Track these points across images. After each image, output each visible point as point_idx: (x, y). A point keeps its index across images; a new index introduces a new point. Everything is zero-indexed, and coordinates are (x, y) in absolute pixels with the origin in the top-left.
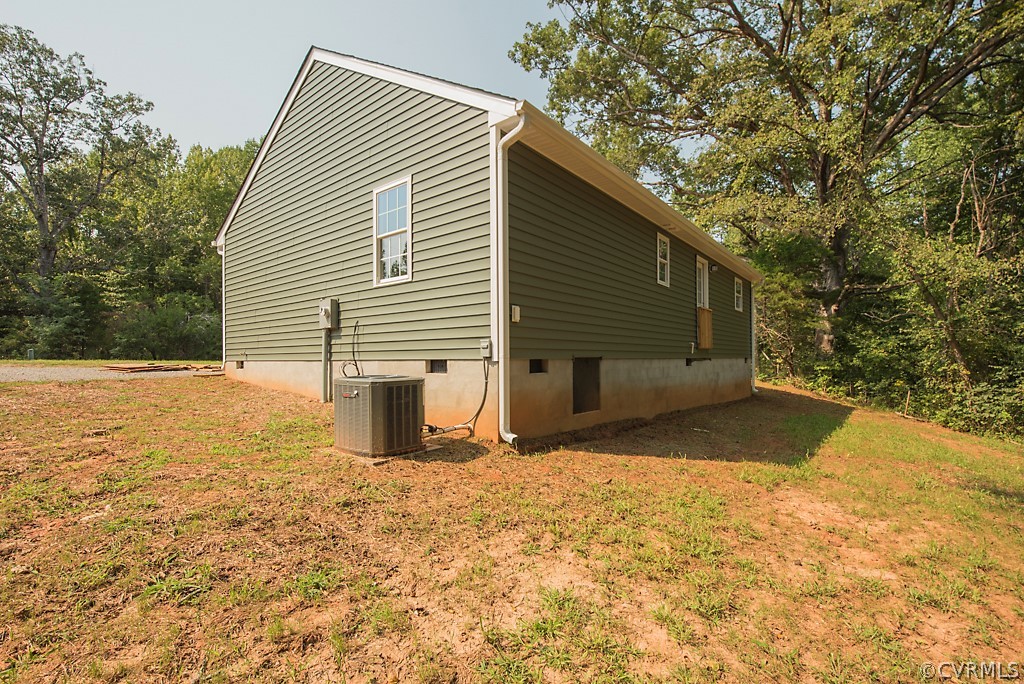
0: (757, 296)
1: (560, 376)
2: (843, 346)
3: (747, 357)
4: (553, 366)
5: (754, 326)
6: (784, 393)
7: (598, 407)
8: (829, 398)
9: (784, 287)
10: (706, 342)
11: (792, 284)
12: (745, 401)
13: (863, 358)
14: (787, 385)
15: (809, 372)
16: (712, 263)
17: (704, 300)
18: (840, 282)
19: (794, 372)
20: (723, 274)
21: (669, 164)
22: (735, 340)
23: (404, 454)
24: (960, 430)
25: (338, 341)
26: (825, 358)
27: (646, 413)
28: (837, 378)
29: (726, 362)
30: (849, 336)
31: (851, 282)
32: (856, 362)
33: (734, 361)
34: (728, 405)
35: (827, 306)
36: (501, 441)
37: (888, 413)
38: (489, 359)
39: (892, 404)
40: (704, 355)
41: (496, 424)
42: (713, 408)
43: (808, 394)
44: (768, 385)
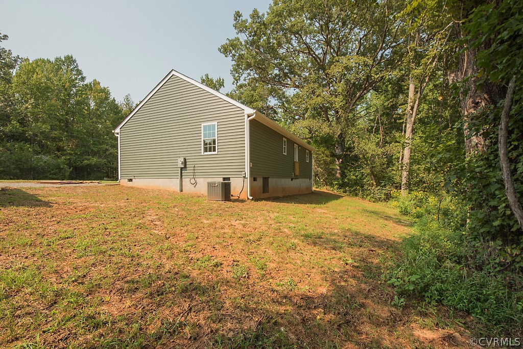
0: (314, 156)
1: (260, 182)
2: (343, 175)
3: (310, 179)
4: (258, 179)
5: (313, 167)
6: (323, 192)
7: (268, 192)
8: (338, 193)
9: (323, 153)
10: (297, 173)
11: (326, 152)
12: (310, 194)
13: (348, 179)
14: (324, 189)
15: (331, 185)
16: (299, 146)
17: (296, 159)
18: (343, 151)
19: (326, 184)
20: (302, 149)
21: (281, 96)
22: (306, 173)
23: (228, 201)
24: (374, 202)
25: (185, 172)
26: (337, 179)
27: (280, 195)
28: (341, 186)
29: (304, 180)
30: (346, 171)
31: (346, 151)
32: (346, 180)
33: (306, 180)
34: (304, 194)
35: (338, 160)
36: (248, 199)
37: (354, 198)
38: (244, 177)
39: (356, 195)
40: (296, 177)
41: (247, 194)
42: (300, 195)
43: (331, 192)
44: (317, 190)
